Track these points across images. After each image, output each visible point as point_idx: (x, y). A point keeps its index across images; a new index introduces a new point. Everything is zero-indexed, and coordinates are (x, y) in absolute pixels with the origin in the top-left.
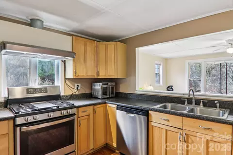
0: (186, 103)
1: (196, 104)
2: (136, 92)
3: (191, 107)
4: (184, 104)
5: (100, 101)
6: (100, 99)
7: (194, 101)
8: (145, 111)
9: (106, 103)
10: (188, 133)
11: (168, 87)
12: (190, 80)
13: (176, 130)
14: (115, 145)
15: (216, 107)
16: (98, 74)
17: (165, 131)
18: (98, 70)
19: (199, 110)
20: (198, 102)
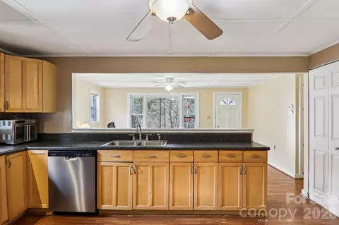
0: (134, 138)
1: (142, 139)
2: (73, 131)
3: (138, 141)
4: (131, 140)
5: (11, 149)
6: (11, 145)
7: (140, 135)
8: (93, 151)
9: (27, 150)
10: (137, 164)
11: (110, 124)
12: (132, 116)
13: (126, 164)
14: (45, 205)
15: (158, 139)
16: (6, 105)
17: (116, 168)
18: (7, 100)
19: (145, 143)
20: (144, 137)
